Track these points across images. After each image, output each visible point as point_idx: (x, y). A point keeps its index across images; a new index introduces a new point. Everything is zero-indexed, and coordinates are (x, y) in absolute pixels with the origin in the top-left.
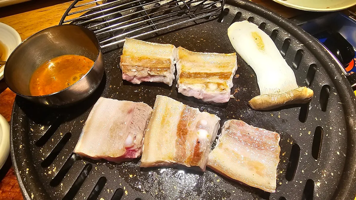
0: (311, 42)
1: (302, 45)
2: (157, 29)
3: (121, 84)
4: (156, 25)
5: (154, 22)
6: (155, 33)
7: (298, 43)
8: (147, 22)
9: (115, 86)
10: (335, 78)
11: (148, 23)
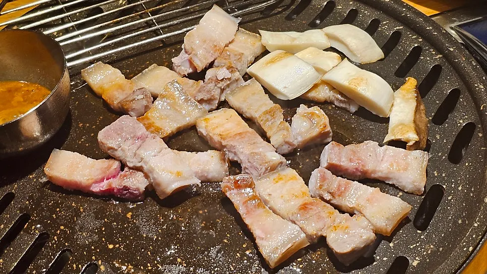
0: (452, 50)
1: (441, 56)
2: (164, 34)
3: (98, 121)
4: (162, 28)
5: (159, 22)
6: (161, 40)
7: (434, 53)
8: (146, 22)
9: (88, 125)
10: (481, 109)
11: (149, 24)
